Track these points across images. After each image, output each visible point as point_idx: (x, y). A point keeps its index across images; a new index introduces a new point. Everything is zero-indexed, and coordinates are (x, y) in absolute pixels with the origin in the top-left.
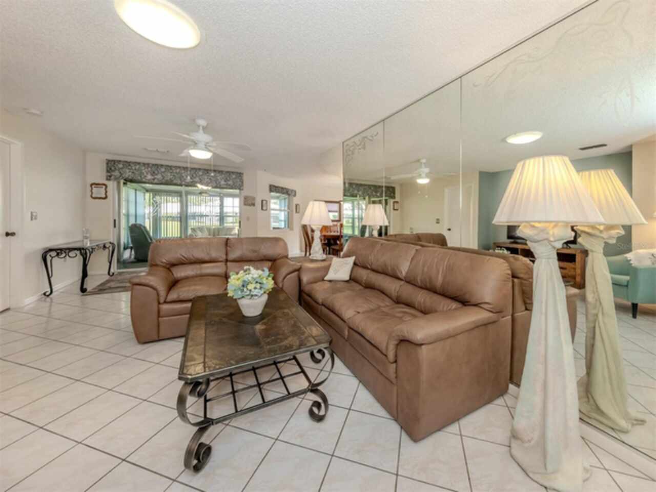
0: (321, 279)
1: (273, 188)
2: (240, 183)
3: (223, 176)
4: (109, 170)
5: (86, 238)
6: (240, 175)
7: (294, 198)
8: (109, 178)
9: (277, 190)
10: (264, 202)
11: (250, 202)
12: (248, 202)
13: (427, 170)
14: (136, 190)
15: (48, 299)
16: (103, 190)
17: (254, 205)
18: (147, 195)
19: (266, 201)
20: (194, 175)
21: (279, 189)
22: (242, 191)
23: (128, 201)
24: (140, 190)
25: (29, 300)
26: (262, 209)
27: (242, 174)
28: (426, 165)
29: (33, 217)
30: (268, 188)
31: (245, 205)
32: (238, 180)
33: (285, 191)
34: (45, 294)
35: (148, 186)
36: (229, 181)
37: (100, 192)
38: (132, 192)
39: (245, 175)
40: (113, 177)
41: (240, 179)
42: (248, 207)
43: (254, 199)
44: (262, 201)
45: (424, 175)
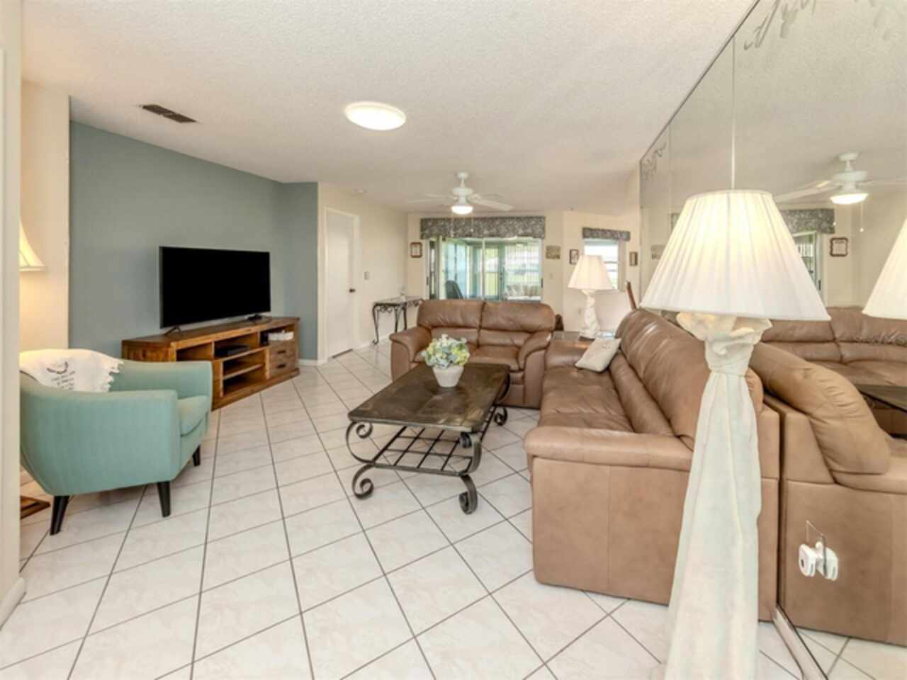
0: (572, 365)
1: (589, 233)
2: (541, 230)
3: (521, 223)
4: (422, 229)
5: (402, 295)
6: (541, 219)
7: (627, 243)
8: (422, 237)
9: (595, 235)
10: (574, 253)
11: (554, 254)
12: (552, 253)
13: (859, 175)
14: (456, 245)
15: (376, 346)
16: (418, 249)
17: (558, 257)
18: (468, 248)
19: (577, 251)
20: (491, 226)
21: (597, 233)
22: (545, 241)
23: (447, 257)
24: (461, 244)
25: (363, 345)
26: (570, 262)
27: (544, 218)
28: (856, 165)
29: (366, 277)
30: (580, 234)
31: (548, 257)
32: (538, 227)
33: (608, 234)
34: (373, 342)
35: (468, 239)
36: (527, 228)
37: (416, 251)
38: (451, 247)
39: (547, 219)
40: (424, 236)
41: (541, 225)
42: (551, 261)
43: (558, 249)
44: (571, 251)
45: (851, 186)
